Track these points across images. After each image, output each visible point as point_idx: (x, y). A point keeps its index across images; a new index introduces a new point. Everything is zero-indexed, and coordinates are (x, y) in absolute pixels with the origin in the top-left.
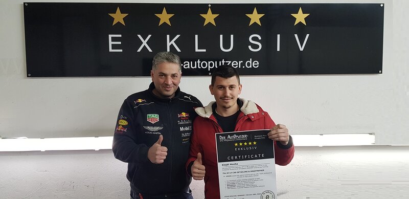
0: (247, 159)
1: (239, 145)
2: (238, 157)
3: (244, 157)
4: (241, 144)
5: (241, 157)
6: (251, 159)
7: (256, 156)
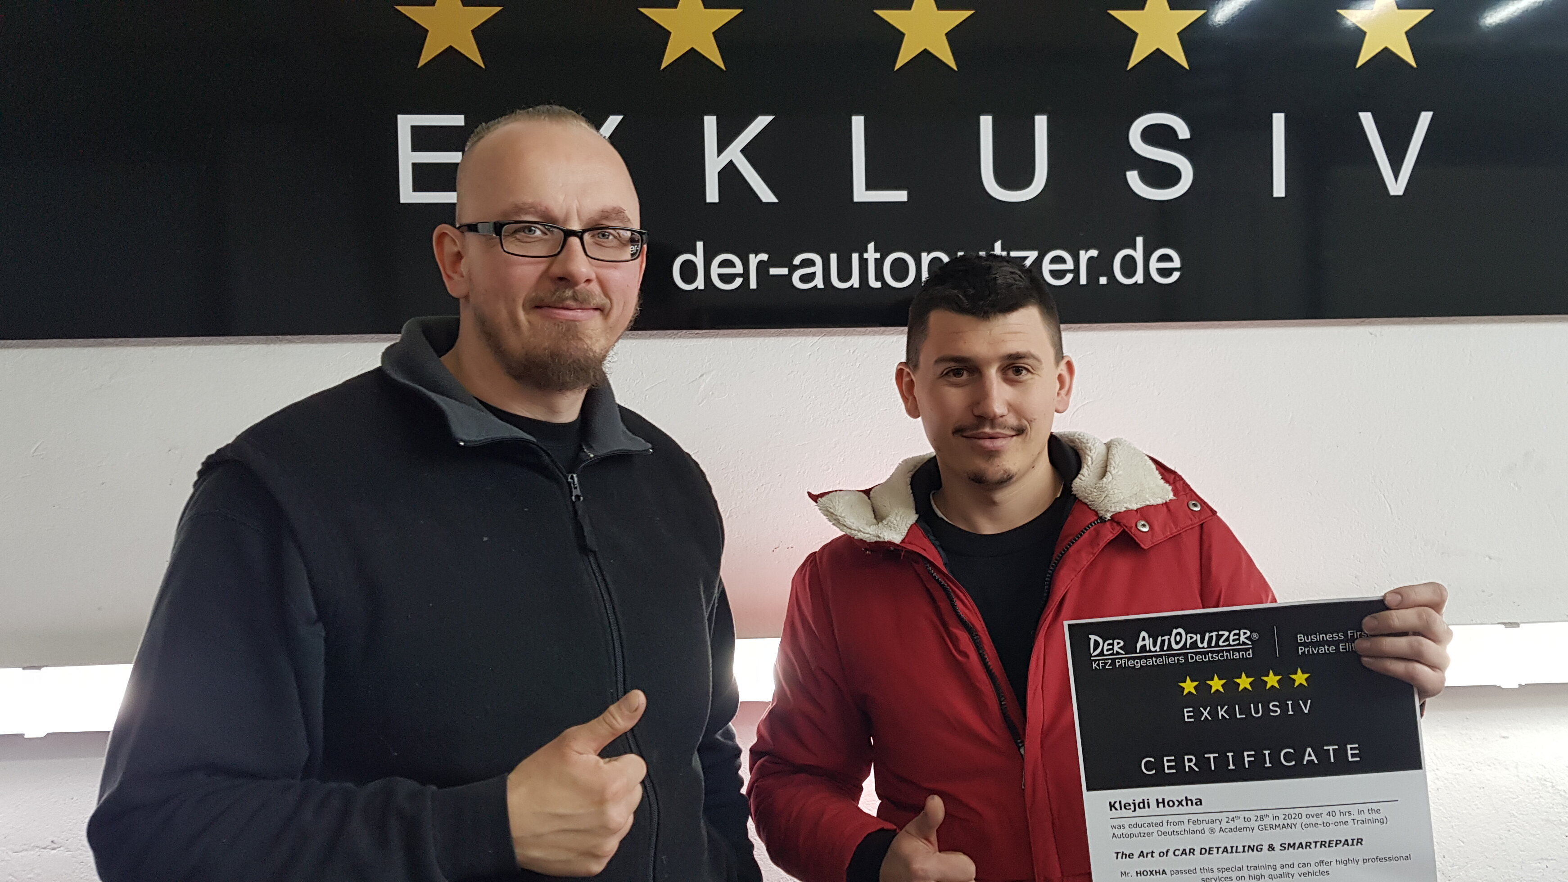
0: (1257, 773)
1: (1202, 688)
2: (1203, 762)
3: (1238, 760)
4: (1217, 684)
5: (1222, 761)
6: (1278, 773)
7: (1310, 755)
